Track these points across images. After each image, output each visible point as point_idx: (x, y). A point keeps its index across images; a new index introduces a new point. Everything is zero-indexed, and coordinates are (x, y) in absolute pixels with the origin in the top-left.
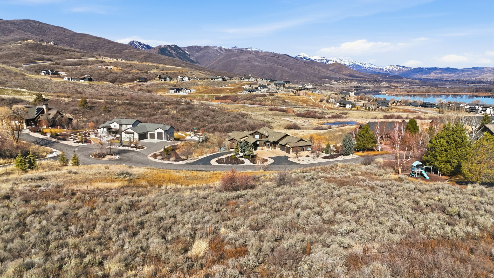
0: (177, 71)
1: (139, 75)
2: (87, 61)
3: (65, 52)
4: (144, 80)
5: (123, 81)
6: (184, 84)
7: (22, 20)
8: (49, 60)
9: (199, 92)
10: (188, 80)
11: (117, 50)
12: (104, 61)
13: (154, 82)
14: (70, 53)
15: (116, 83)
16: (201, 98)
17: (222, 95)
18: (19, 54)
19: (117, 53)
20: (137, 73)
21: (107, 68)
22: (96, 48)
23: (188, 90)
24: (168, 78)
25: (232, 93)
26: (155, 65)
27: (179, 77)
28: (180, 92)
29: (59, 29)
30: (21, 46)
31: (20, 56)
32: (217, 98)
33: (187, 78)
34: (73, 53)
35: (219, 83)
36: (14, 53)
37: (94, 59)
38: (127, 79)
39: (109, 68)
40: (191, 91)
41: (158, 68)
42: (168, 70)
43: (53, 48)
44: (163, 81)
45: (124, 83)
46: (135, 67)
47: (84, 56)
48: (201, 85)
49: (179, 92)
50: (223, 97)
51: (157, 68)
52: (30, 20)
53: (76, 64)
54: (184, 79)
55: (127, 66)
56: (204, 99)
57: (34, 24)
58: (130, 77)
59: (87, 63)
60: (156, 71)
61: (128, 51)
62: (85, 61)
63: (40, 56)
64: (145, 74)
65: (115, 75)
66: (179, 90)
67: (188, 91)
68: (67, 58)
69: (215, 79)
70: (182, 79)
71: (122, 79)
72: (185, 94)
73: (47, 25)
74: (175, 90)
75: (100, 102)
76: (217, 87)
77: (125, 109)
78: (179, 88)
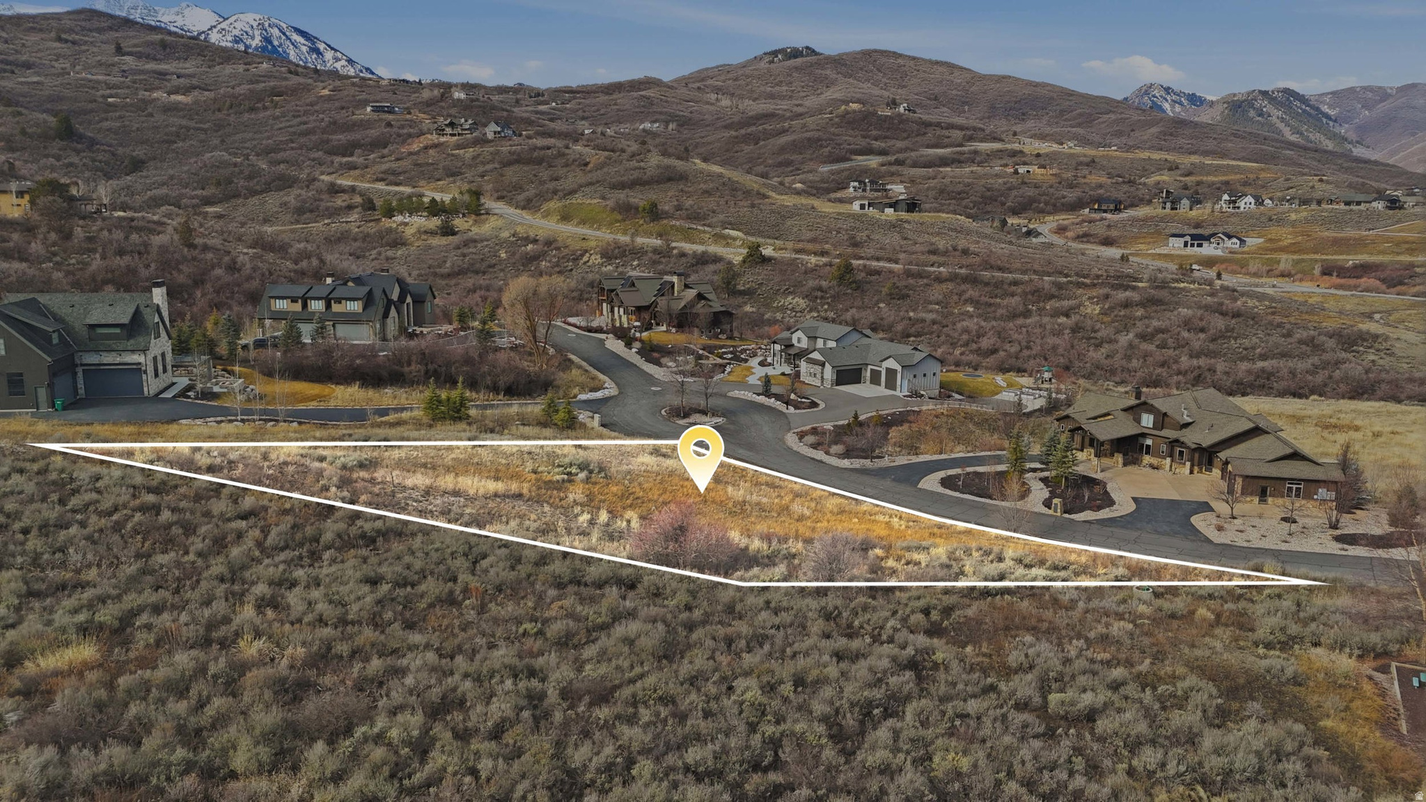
0: (1238, 177)
1: (1101, 191)
2: (976, 152)
3: (930, 129)
4: (1112, 207)
5: (1049, 208)
6: (1233, 219)
7: (858, 53)
8: (882, 153)
9: (1275, 247)
10: (1253, 206)
11: (1081, 115)
12: (1021, 152)
13: (1142, 211)
14: (939, 132)
15: (1029, 214)
16: (1266, 268)
17: (1351, 260)
18: (819, 140)
19: (1079, 125)
20: (1100, 186)
21: (1016, 172)
22: (1023, 114)
23: (1235, 240)
24: (1185, 202)
25: (1398, 254)
26: (1169, 157)
27: (1226, 197)
28: (1205, 244)
29: (941, 69)
30: (831, 119)
31: (821, 146)
32: (1327, 272)
33: (1250, 199)
34: (946, 133)
35: (1371, 216)
36: (809, 139)
37: (997, 146)
38: (1063, 205)
39: (1022, 170)
40: (1242, 242)
41: (1173, 167)
42: (1208, 174)
43: (901, 122)
44: (1168, 210)
45: (1050, 213)
46: (1103, 168)
47: (971, 139)
48: (1293, 224)
49: (1200, 245)
50: (1355, 267)
51: (1170, 169)
52: (876, 51)
53: (944, 162)
54: (1242, 204)
55: (1081, 163)
56: (1276, 272)
57: (884, 60)
58: (1071, 195)
59: (974, 157)
60: (1165, 178)
61: (1113, 116)
62: (970, 152)
63: (863, 143)
64: (1126, 188)
65: (1030, 192)
66: (1199, 239)
67: (1233, 244)
68: (928, 147)
69: (1359, 203)
70: (1235, 202)
71: (1046, 203)
72: (1219, 253)
73: (914, 58)
74: (1188, 238)
75: (891, 271)
76: (1350, 233)
77: (951, 292)
78: (1206, 232)
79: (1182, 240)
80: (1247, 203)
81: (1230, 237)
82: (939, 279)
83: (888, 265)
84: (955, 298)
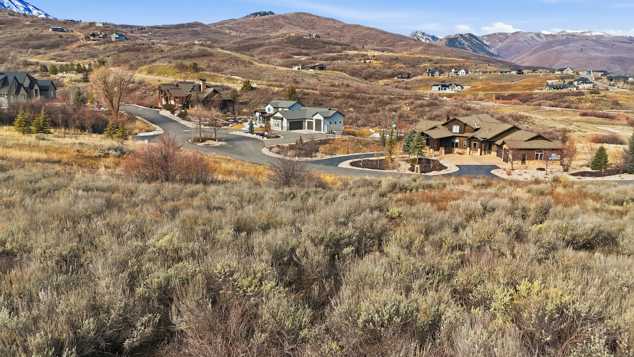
0: (456, 64)
1: (402, 70)
2: (347, 55)
3: (327, 45)
4: (407, 76)
5: (380, 77)
6: (457, 79)
8: (307, 55)
9: (475, 90)
10: (464, 74)
11: (390, 42)
12: (367, 55)
13: (419, 77)
14: (331, 46)
15: (372, 79)
16: (473, 97)
17: (507, 93)
18: (278, 48)
19: (389, 46)
20: (401, 68)
21: (365, 62)
22: (366, 41)
23: (459, 87)
24: (437, 73)
25: (525, 90)
26: (428, 57)
27: (453, 70)
28: (447, 89)
30: (282, 40)
31: (279, 51)
33: (463, 71)
34: (334, 47)
35: (512, 78)
36: (273, 48)
37: (356, 52)
38: (386, 75)
39: (367, 61)
40: (462, 88)
41: (430, 61)
42: (444, 63)
43: (314, 41)
44: (430, 76)
45: (381, 79)
46: (401, 61)
47: (345, 49)
48: (481, 80)
49: (445, 89)
51: (429, 61)
53: (334, 59)
54: (460, 73)
55: (392, 59)
58: (389, 71)
59: (347, 57)
60: (427, 65)
61: (403, 43)
62: (345, 55)
63: (297, 50)
64: (412, 68)
65: (372, 70)
66: (445, 86)
67: (458, 88)
68: (326, 52)
69: (506, 72)
70: (457, 72)
71: (379, 75)
72: (453, 92)
74: (440, 86)
75: (314, 94)
76: (504, 83)
77: (342, 102)
78: (448, 84)
79: (437, 87)
80: (462, 72)
81: (457, 86)
82: (336, 97)
83: (312, 91)
84: (344, 105)
